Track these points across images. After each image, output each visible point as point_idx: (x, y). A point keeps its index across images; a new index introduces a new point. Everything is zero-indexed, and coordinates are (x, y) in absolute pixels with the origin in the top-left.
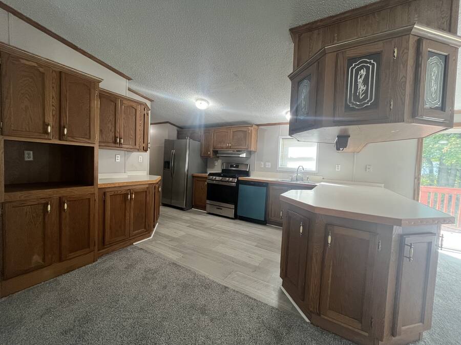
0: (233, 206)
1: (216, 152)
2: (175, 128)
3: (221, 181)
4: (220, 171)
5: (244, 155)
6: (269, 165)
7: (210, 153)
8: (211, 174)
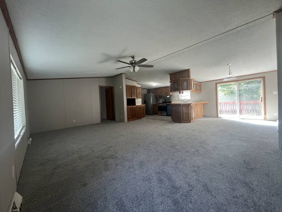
0: (166, 112)
1: (160, 96)
2: (147, 90)
3: (162, 105)
4: (162, 102)
5: (168, 97)
6: (177, 99)
7: (158, 97)
8: (159, 103)
